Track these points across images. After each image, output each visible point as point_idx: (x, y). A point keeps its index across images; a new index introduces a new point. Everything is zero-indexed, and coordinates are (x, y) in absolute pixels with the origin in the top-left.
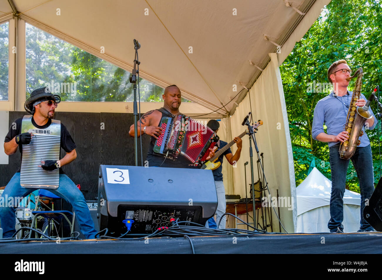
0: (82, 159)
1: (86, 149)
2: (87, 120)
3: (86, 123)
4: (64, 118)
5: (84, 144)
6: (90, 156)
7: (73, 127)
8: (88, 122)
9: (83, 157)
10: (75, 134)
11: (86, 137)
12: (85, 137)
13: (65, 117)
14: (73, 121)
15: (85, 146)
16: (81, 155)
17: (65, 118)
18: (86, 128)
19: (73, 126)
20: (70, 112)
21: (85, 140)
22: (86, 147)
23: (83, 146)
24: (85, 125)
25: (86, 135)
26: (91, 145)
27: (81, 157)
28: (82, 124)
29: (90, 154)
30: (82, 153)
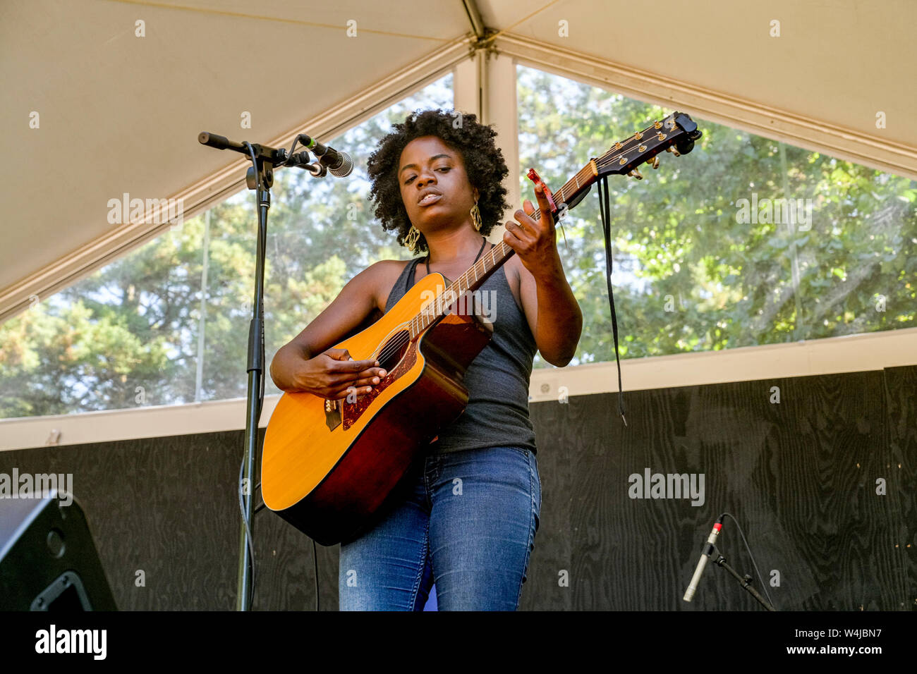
0: (818, 590)
1: (831, 539)
2: (825, 408)
3: (822, 423)
4: (725, 409)
5: (825, 518)
6: (856, 571)
7: (767, 446)
8: (831, 418)
9: (822, 578)
10: (777, 475)
11: (830, 483)
12: (824, 487)
13: (728, 406)
14: (766, 418)
15: (830, 528)
16: (816, 570)
17: (732, 409)
18: (825, 446)
19: (767, 441)
20: (751, 382)
21: (827, 502)
22: (835, 532)
23: (819, 527)
24: (821, 431)
25: (828, 478)
26: (857, 518)
27: (816, 578)
28: (807, 428)
29: (854, 563)
30: (816, 563)
